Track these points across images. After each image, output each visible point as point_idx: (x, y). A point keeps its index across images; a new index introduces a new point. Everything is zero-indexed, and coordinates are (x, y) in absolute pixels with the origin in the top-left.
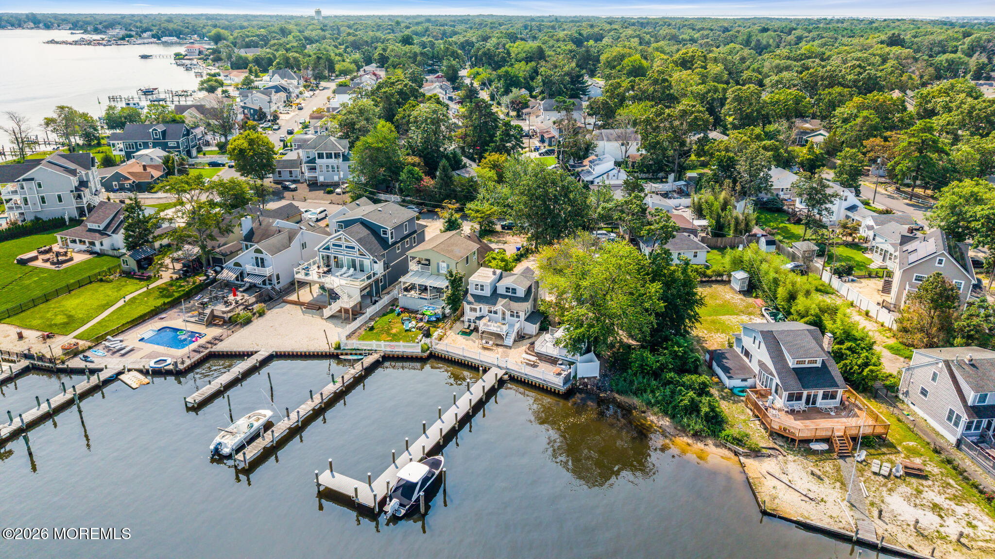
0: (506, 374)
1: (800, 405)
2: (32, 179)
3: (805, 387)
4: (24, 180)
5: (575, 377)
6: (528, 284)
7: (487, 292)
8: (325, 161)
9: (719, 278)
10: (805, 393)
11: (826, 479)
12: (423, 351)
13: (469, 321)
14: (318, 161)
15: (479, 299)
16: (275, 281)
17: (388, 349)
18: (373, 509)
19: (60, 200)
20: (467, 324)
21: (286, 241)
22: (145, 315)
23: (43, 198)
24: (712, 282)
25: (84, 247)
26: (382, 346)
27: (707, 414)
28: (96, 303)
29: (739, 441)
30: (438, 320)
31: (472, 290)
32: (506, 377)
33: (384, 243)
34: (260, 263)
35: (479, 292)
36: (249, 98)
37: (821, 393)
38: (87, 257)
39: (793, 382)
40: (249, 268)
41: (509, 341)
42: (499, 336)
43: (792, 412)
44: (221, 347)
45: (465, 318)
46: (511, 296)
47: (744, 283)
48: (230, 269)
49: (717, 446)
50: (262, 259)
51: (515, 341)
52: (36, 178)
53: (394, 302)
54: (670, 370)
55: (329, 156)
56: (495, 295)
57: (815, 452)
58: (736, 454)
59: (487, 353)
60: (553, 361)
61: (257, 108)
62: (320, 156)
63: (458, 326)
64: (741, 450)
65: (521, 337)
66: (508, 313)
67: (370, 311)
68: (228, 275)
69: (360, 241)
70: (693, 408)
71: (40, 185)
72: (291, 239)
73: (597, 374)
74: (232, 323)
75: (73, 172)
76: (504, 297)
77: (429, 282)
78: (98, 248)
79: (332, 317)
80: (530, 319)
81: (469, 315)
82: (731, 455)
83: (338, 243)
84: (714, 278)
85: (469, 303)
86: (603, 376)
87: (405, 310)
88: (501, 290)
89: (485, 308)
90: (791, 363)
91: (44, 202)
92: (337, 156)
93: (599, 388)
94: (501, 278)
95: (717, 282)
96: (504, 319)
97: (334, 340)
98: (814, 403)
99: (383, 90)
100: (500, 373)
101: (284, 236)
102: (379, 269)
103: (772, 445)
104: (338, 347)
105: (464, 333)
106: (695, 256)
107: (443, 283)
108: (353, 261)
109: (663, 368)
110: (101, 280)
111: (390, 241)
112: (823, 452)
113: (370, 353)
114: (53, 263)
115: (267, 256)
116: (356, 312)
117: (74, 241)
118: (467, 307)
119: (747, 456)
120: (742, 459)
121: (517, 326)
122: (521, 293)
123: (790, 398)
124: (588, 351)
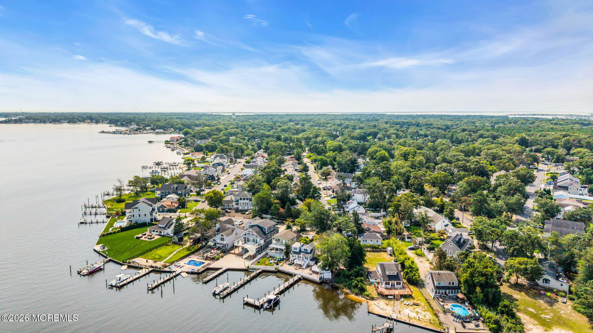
0: (301, 277)
1: (390, 286)
2: (137, 208)
3: (390, 280)
4: (135, 208)
5: (323, 278)
6: (312, 248)
7: (298, 251)
8: (242, 201)
9: (384, 250)
10: (391, 282)
11: (389, 305)
12: (275, 269)
13: (292, 260)
14: (240, 201)
15: (295, 253)
16: (227, 246)
17: (264, 269)
18: (259, 306)
19: (145, 216)
20: (291, 261)
21: (231, 232)
22: (185, 256)
23: (139, 215)
24: (381, 251)
25: (158, 233)
26: (262, 267)
27: (360, 287)
28: (167, 252)
29: (368, 296)
30: (281, 260)
31: (293, 250)
32: (302, 278)
33: (264, 233)
34: (222, 239)
35: (295, 251)
36: (207, 170)
37: (396, 282)
38: (159, 237)
39: (387, 278)
40: (219, 241)
41: (304, 267)
42: (300, 265)
43: (386, 288)
44: (210, 266)
45: (290, 260)
46: (306, 252)
47: (391, 251)
48: (211, 241)
49: (362, 297)
50: (223, 238)
51: (306, 267)
52: (139, 207)
53: (267, 254)
54: (353, 276)
55: (244, 199)
56: (300, 251)
57: (389, 299)
58: (367, 299)
59: (296, 270)
60: (317, 273)
61: (211, 175)
62: (241, 199)
63: (288, 262)
64: (368, 298)
65: (308, 266)
66: (304, 258)
67: (259, 256)
68: (211, 243)
69: (256, 232)
70: (356, 286)
71: (139, 210)
72: (233, 231)
73: (330, 277)
74: (213, 259)
75: (151, 206)
76: (303, 252)
77: (279, 247)
78: (162, 234)
79: (246, 258)
80: (312, 260)
81: (291, 258)
82: (366, 300)
83: (249, 233)
84: (382, 250)
85: (292, 254)
86: (333, 278)
87: (270, 257)
88: (303, 250)
89: (297, 256)
90: (387, 273)
91: (140, 216)
92: (247, 199)
93: (331, 282)
94: (303, 246)
96: (303, 259)
97: (247, 265)
98: (394, 286)
99: (266, 170)
100: (299, 276)
101: (230, 230)
102: (262, 242)
103: (378, 297)
104: (248, 267)
105: (289, 264)
106: (377, 242)
107: (283, 247)
108: (254, 240)
109: (351, 275)
110: (166, 245)
111: (267, 233)
112: (392, 299)
113: (258, 269)
114: (148, 239)
115: (225, 237)
116: (254, 257)
117: (154, 231)
118: (291, 255)
119: (370, 300)
120: (368, 301)
121: (307, 262)
122: (309, 251)
123: (386, 284)
124: (328, 270)
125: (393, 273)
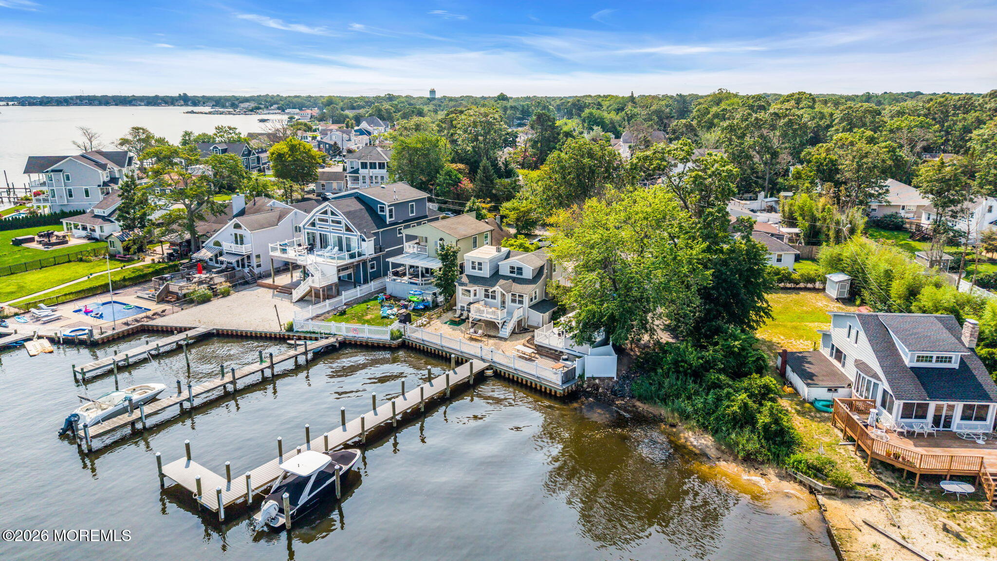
0: (489, 368)
1: (926, 425)
2: (61, 171)
3: (933, 397)
4: (53, 171)
5: (582, 377)
6: (539, 263)
7: (486, 272)
8: (368, 171)
9: (810, 285)
10: (932, 405)
12: (393, 338)
13: (462, 309)
14: (361, 171)
15: (474, 280)
16: (254, 261)
17: (351, 334)
19: (87, 195)
20: (458, 312)
21: (276, 220)
23: (70, 191)
24: (801, 289)
25: (84, 233)
26: (343, 329)
27: (766, 427)
29: (818, 471)
30: (427, 308)
31: (469, 270)
32: (489, 373)
33: (379, 221)
34: (239, 240)
35: (476, 273)
36: (328, 136)
37: (959, 406)
38: (85, 241)
39: (911, 385)
40: (228, 245)
41: (506, 332)
42: (492, 325)
43: (910, 435)
44: (159, 322)
45: (459, 305)
46: (517, 276)
47: (843, 287)
48: (209, 249)
49: (781, 477)
50: (241, 237)
51: (513, 333)
52: (65, 169)
53: (383, 290)
54: (720, 371)
55: (373, 166)
56: (496, 275)
57: (951, 497)
58: (812, 491)
59: (473, 343)
60: (555, 355)
61: (332, 143)
62: (364, 165)
63: (449, 315)
64: (820, 484)
65: (523, 329)
66: (509, 297)
67: (348, 295)
68: (205, 254)
69: (348, 214)
70: (746, 419)
71: (68, 179)
72: (280, 218)
73: (613, 374)
74: (186, 300)
75: (103, 167)
76: (505, 278)
77: (422, 264)
78: (97, 234)
79: (301, 300)
80: (539, 306)
81: (461, 298)
83: (324, 217)
84: (802, 285)
85: (462, 284)
86: (623, 378)
87: (390, 297)
88: (505, 270)
89: (480, 290)
90: (908, 359)
91: (71, 196)
93: (614, 393)
94: (508, 256)
95: (806, 289)
96: (503, 302)
97: (286, 320)
98: (948, 424)
100: (478, 366)
101: (276, 214)
102: (368, 248)
103: (873, 481)
104: (290, 328)
105: (453, 323)
106: (779, 260)
107: (436, 265)
108: (340, 240)
109: (708, 366)
110: (81, 260)
111: (388, 220)
112: (964, 497)
113: (328, 336)
114: (44, 245)
115: (245, 231)
116: (329, 292)
117: (76, 227)
118: (460, 290)
119: (830, 494)
120: (822, 499)
121: (518, 314)
122: (528, 274)
123: (907, 414)
124: (605, 343)
125: (939, 359)
